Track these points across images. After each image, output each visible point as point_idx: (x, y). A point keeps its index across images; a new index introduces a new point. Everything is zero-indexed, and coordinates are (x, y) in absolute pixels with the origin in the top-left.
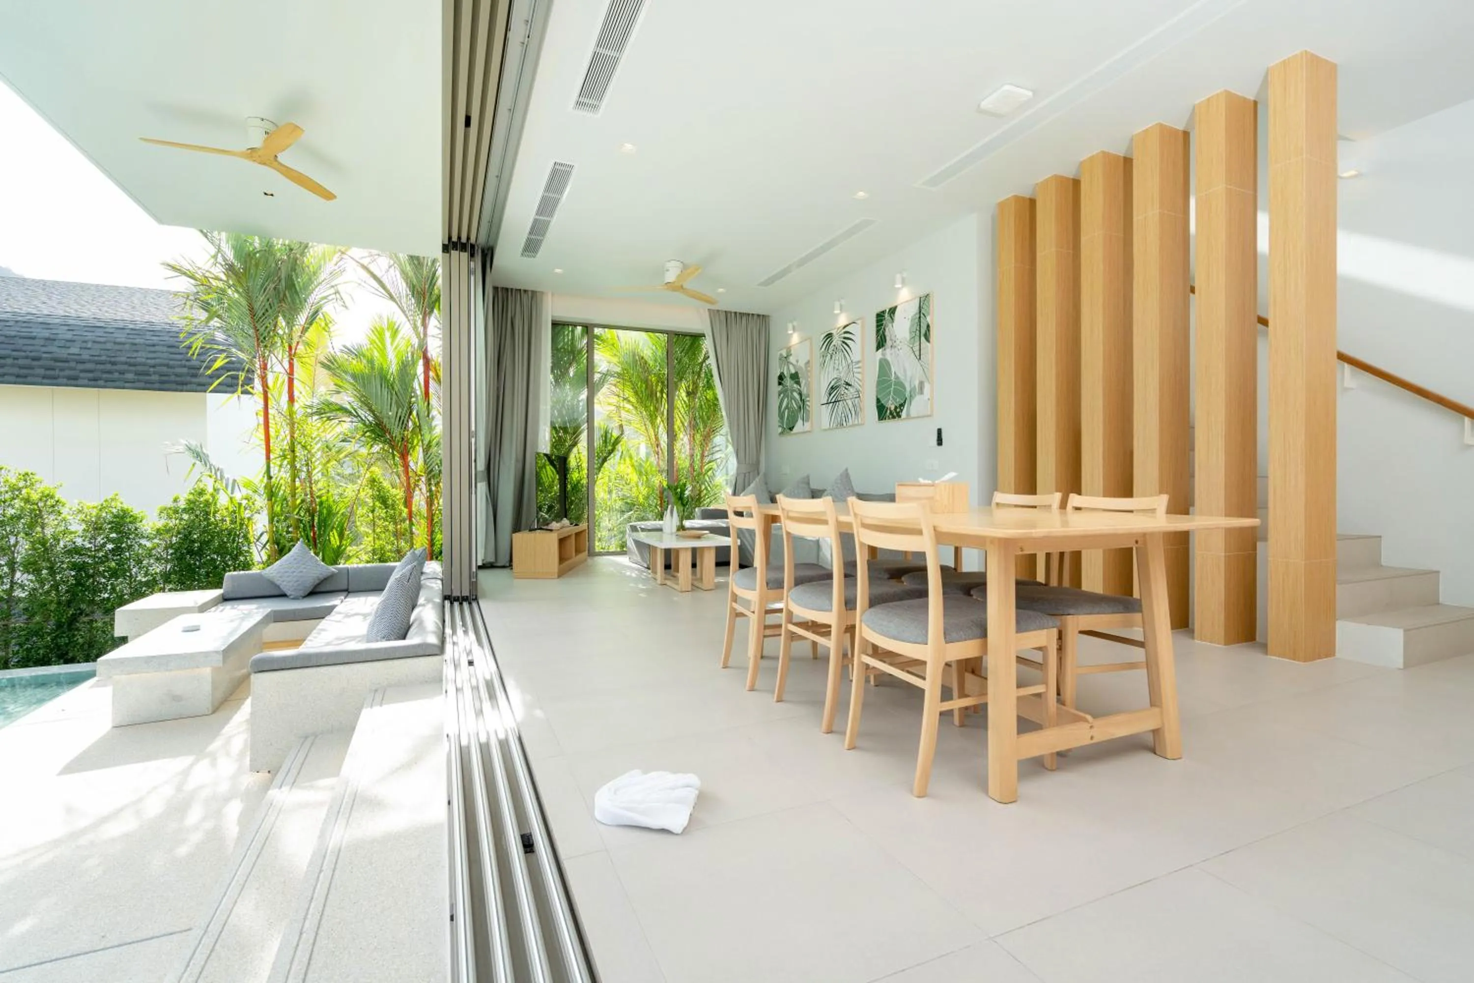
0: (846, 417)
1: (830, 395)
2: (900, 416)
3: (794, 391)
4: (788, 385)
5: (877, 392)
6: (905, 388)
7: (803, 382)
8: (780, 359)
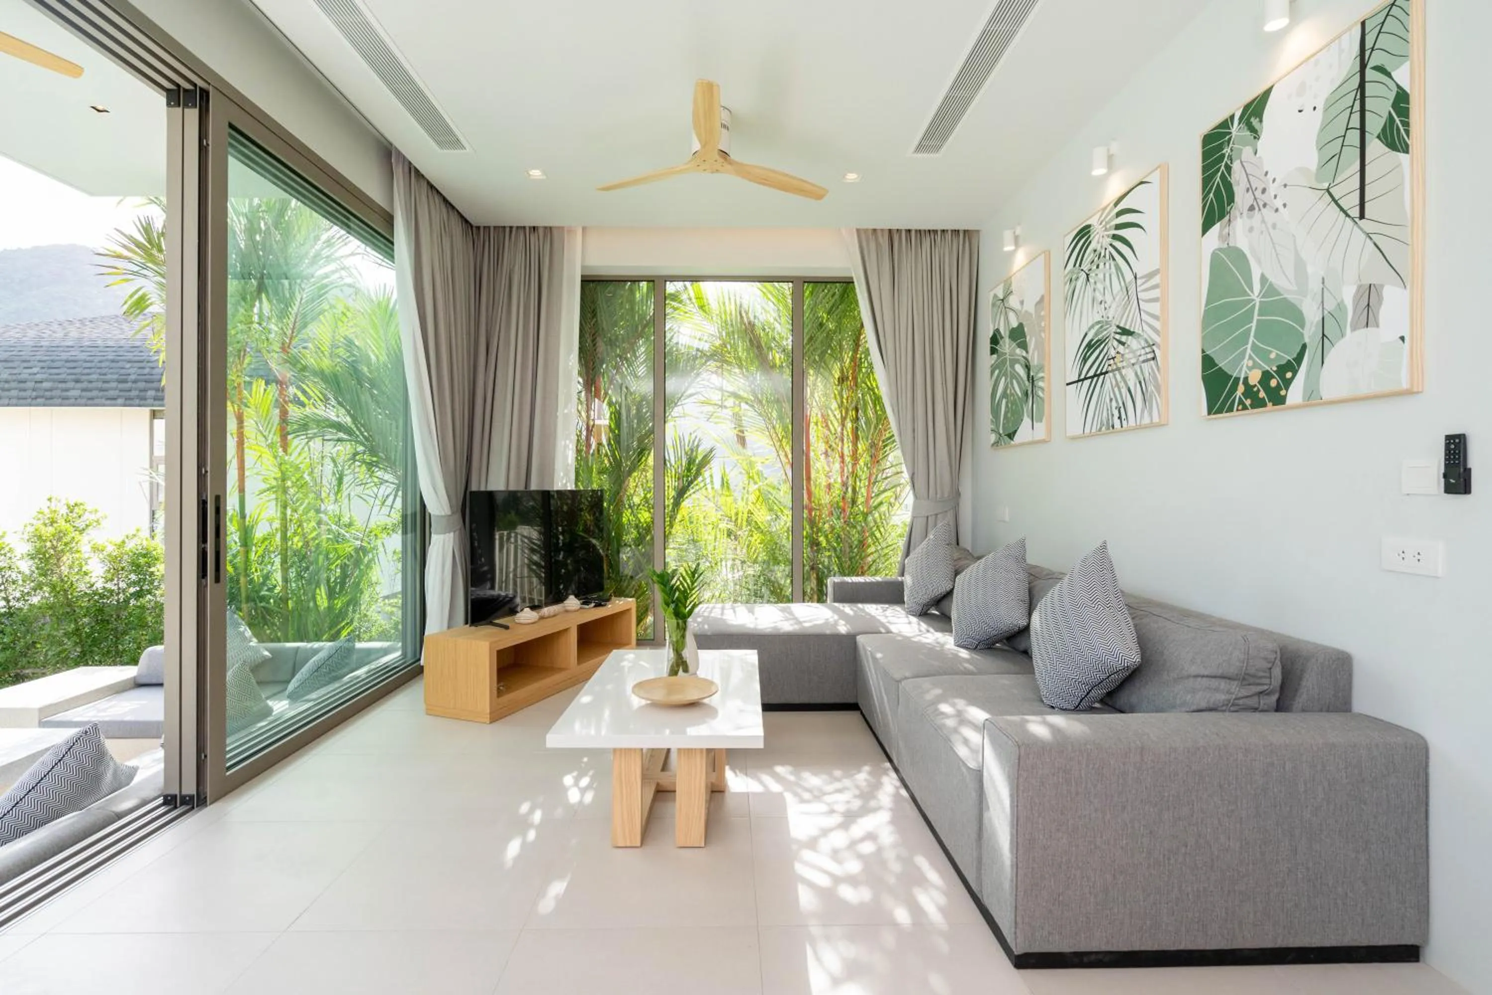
0: (1122, 408)
1: (1085, 360)
2: (1278, 400)
3: (1017, 361)
4: (1007, 351)
5: (1204, 338)
6: (1301, 321)
7: (1032, 343)
8: (994, 305)
